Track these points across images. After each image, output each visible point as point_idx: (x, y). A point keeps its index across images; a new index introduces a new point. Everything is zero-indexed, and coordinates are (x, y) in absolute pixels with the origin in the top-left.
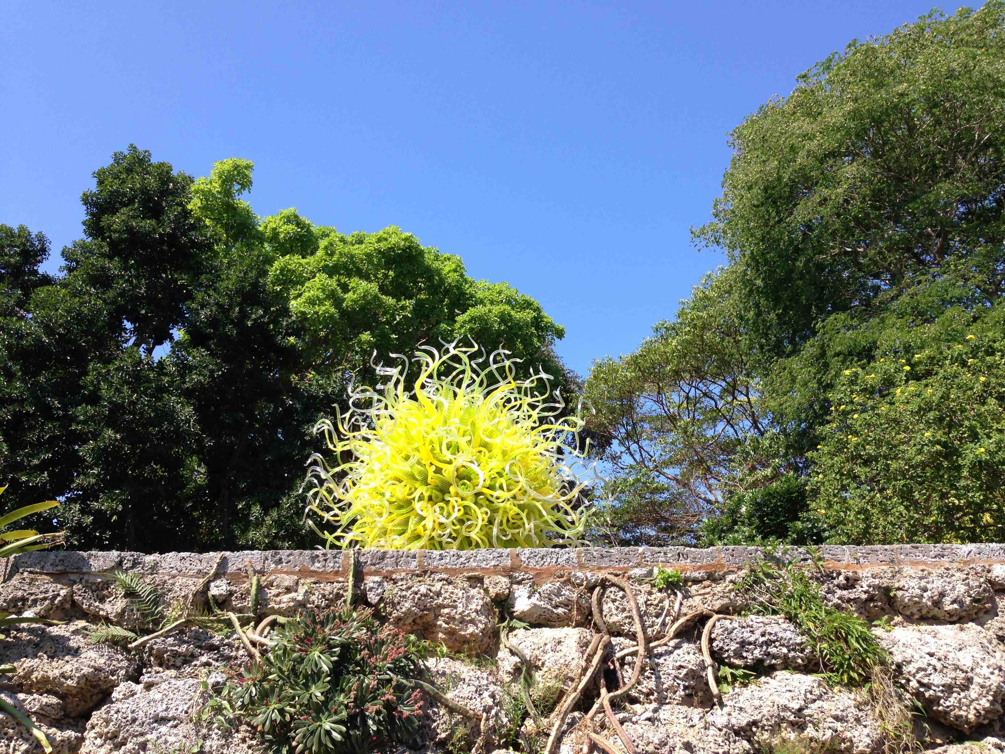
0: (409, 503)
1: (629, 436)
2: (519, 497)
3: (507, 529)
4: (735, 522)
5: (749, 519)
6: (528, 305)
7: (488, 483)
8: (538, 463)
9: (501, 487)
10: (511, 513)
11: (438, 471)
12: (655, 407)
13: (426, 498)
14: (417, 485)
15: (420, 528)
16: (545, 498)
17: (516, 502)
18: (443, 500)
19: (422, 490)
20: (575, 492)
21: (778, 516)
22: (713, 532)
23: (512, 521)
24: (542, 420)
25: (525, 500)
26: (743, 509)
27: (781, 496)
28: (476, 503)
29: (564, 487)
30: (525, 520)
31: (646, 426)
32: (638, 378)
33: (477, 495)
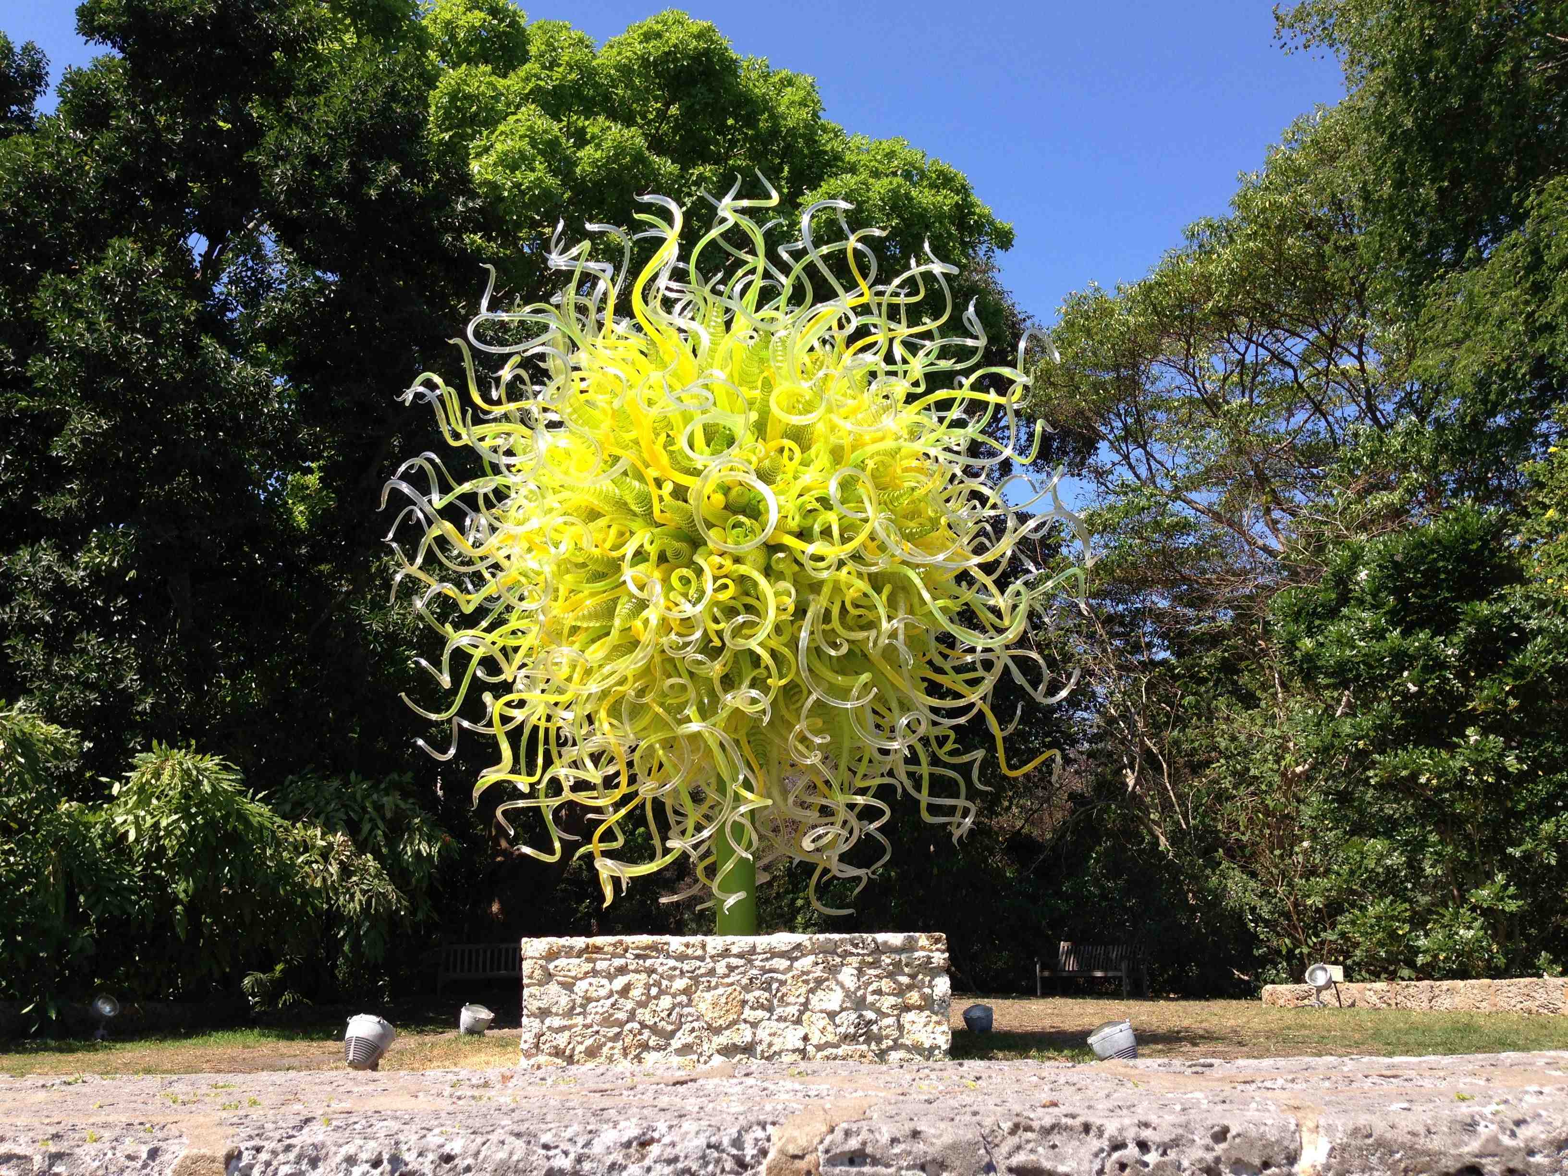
0: (614, 566)
1: (1128, 434)
2: (868, 557)
3: (840, 630)
4: (1344, 599)
5: (1374, 596)
6: (945, 181)
7: (794, 524)
8: (923, 479)
9: (826, 532)
10: (851, 594)
11: (680, 493)
12: (1179, 380)
13: (654, 557)
14: (635, 525)
15: (638, 624)
16: (929, 560)
17: (864, 569)
18: (691, 564)
19: (642, 537)
20: (1005, 547)
21: (1436, 588)
22: (1296, 617)
23: (853, 612)
24: (935, 380)
25: (880, 564)
26: (1363, 575)
27: (1445, 548)
28: (768, 572)
29: (982, 533)
30: (882, 611)
31: (1161, 416)
32: (1151, 327)
33: (772, 548)
